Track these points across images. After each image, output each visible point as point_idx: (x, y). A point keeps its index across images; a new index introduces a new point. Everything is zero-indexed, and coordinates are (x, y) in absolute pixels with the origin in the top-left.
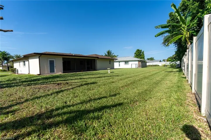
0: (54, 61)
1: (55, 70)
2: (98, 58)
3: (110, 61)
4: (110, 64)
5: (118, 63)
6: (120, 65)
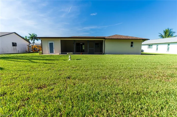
0: (53, 43)
1: (54, 51)
2: (104, 38)
3: (132, 43)
4: (132, 46)
5: (167, 46)
6: (170, 49)
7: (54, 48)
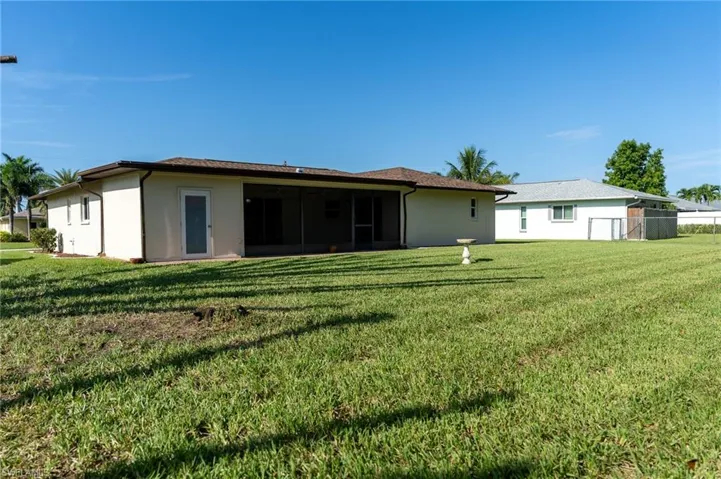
0: (204, 198)
1: (210, 242)
2: (412, 184)
3: (473, 203)
4: (473, 215)
5: (517, 213)
6: (528, 223)
7: (208, 223)
